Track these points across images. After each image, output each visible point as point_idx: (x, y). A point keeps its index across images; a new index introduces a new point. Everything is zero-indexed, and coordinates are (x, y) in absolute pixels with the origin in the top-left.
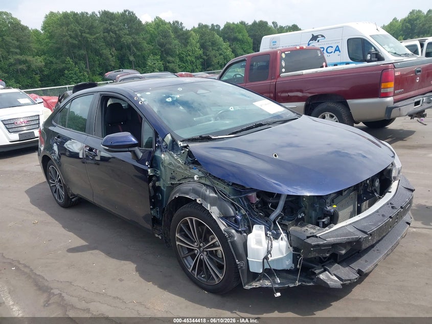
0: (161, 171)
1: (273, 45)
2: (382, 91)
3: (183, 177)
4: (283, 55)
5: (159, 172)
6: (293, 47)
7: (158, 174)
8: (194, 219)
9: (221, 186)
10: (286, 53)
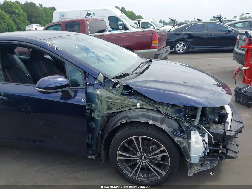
0: (96, 104)
1: (62, 17)
2: (153, 45)
3: (122, 106)
4: (88, 22)
5: (94, 106)
6: (75, 19)
7: (93, 107)
8: (140, 137)
9: (163, 109)
10: (89, 21)
